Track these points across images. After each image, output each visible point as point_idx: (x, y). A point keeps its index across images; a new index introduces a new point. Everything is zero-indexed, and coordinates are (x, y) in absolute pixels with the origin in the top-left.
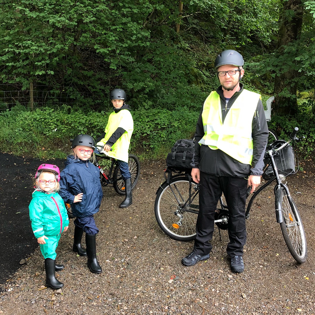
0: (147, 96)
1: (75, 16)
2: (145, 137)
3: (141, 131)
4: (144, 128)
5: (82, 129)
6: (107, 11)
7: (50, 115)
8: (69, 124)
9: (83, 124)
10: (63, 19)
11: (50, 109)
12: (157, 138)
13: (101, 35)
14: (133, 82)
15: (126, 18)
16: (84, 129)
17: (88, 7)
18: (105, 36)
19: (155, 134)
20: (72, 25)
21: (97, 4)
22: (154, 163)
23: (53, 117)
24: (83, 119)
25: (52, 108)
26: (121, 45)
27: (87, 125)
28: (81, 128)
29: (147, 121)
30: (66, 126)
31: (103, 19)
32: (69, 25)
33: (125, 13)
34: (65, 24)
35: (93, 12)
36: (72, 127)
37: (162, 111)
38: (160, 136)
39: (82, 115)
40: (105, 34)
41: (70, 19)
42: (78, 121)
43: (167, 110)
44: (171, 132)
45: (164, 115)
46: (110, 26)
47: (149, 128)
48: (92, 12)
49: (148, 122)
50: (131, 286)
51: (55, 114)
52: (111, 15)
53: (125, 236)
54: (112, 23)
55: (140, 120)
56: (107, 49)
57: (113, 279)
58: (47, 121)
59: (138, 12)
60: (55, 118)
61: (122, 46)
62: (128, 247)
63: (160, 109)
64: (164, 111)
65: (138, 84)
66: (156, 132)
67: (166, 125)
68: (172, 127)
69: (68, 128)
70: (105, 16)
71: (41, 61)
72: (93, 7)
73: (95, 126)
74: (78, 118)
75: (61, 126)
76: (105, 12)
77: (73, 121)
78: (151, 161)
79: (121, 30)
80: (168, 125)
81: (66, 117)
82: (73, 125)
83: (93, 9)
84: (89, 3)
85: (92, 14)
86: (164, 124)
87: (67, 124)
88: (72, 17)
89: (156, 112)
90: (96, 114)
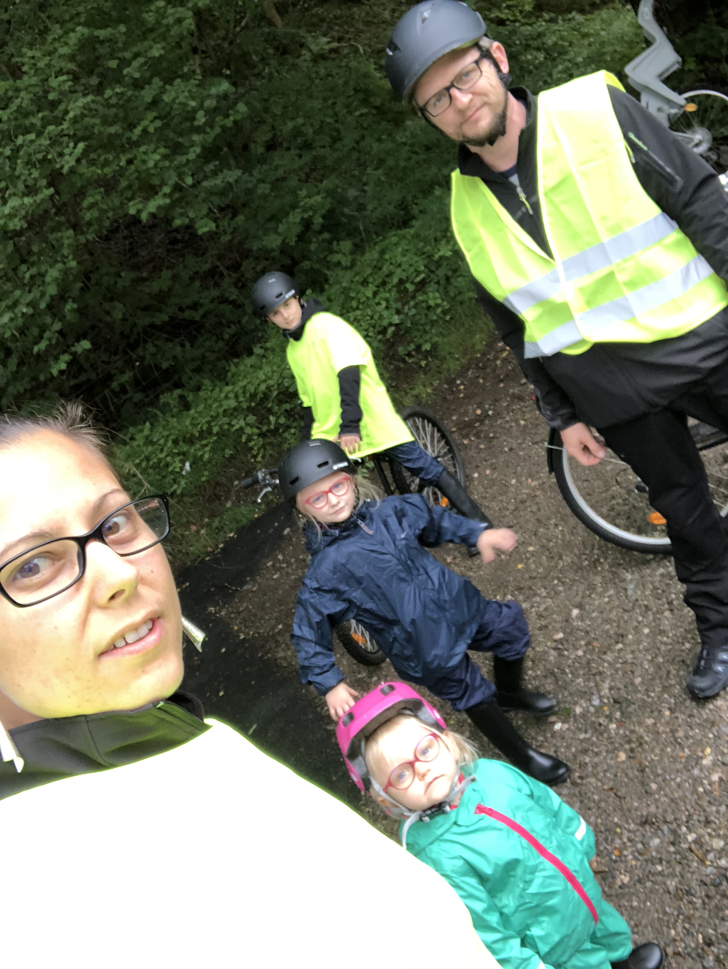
0: (326, 235)
1: (36, 174)
2: (394, 334)
3: (374, 327)
4: (376, 317)
5: (242, 423)
6: (93, 106)
7: (152, 443)
8: (207, 431)
9: (235, 409)
10: (14, 202)
11: (140, 427)
12: (423, 317)
13: (121, 172)
14: (271, 225)
15: (147, 87)
16: (245, 419)
17: (47, 131)
18: (133, 167)
19: (413, 311)
20: (43, 201)
21: (62, 107)
22: (462, 383)
23: (162, 442)
24: (226, 397)
25: (145, 422)
26: (183, 159)
27: (245, 405)
28: (238, 423)
29: (370, 295)
30: (204, 442)
31: (100, 133)
32: (39, 205)
33: (137, 75)
34: (27, 213)
35: (66, 132)
36: (217, 434)
37: (387, 242)
38: (429, 308)
39: (217, 390)
40: (130, 162)
41: (31, 190)
42: (221, 411)
43: (399, 232)
44: (448, 279)
45: (400, 249)
46: (128, 134)
47: (387, 308)
48: (65, 135)
49: (375, 294)
50: (680, 766)
51: (161, 430)
52: (109, 106)
53: (546, 627)
54: (125, 125)
55: (354, 304)
56: (160, 194)
57: (613, 771)
58: (155, 460)
59: (164, 48)
60: (166, 441)
61: (188, 160)
62: (580, 653)
63: (381, 241)
64: (394, 239)
65: (287, 222)
66: (412, 303)
67: (422, 272)
68: (438, 264)
69: (209, 443)
70: (97, 121)
71: (41, 337)
72: (58, 121)
73: (264, 394)
74: (214, 406)
75: (192, 450)
76: (90, 110)
77: (210, 419)
78: (451, 382)
79: (158, 123)
80: (425, 266)
81: (188, 423)
82: (215, 430)
83: (61, 124)
84: (43, 119)
85: (66, 139)
86: (416, 270)
87: (202, 435)
88: (30, 182)
89: (376, 256)
90: (246, 365)
